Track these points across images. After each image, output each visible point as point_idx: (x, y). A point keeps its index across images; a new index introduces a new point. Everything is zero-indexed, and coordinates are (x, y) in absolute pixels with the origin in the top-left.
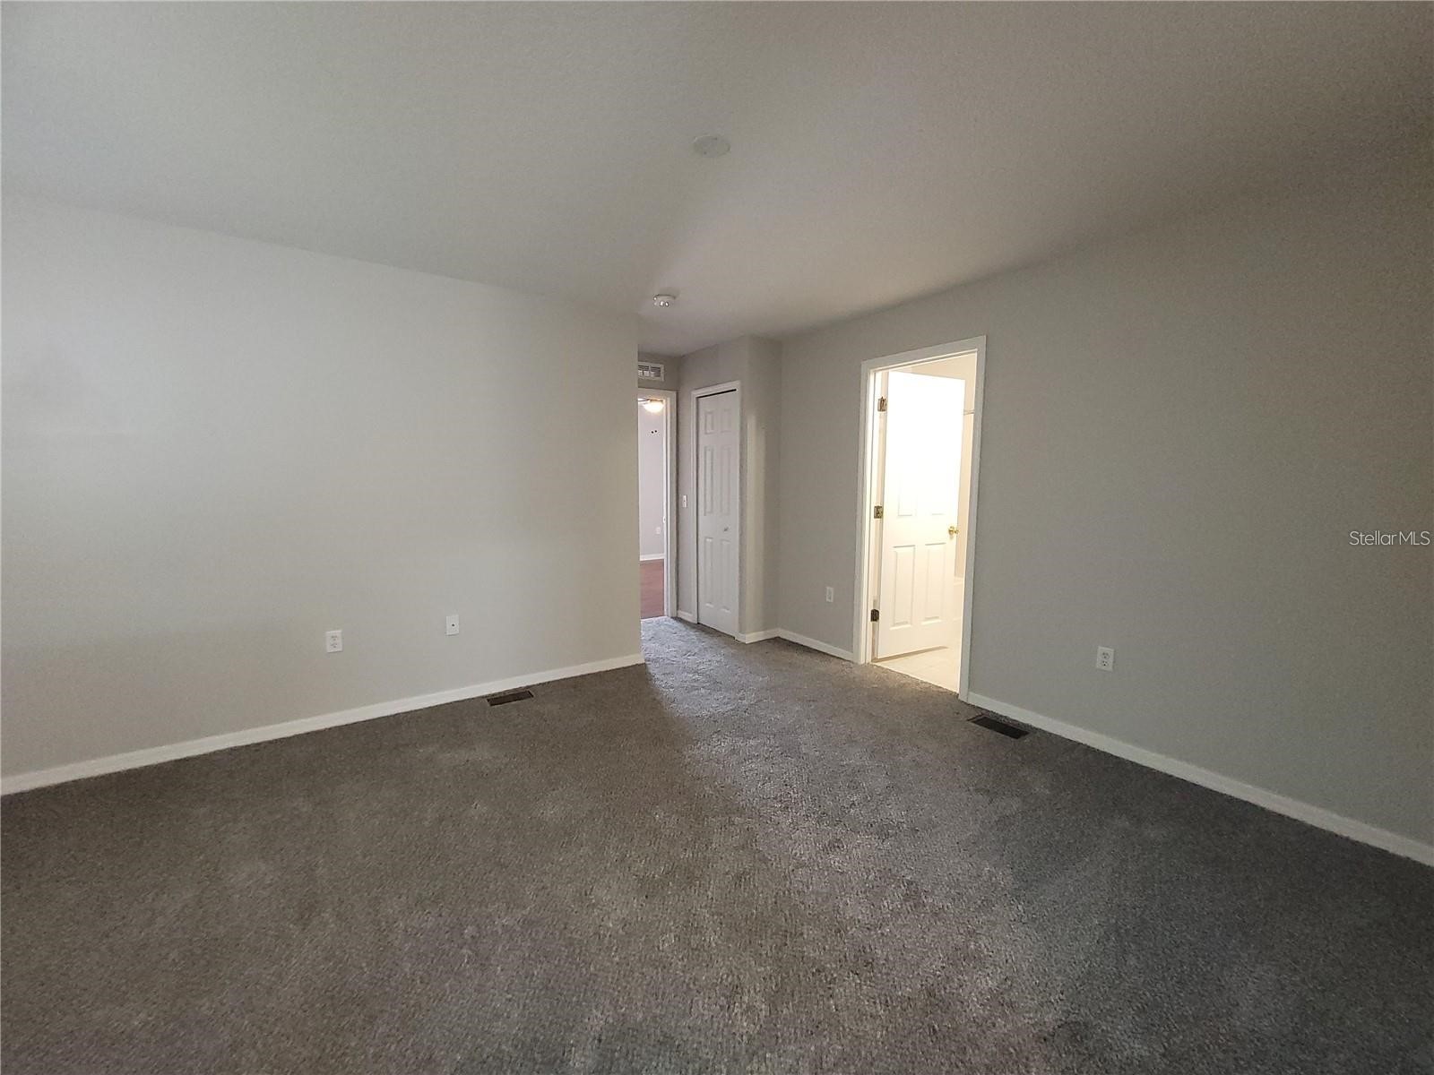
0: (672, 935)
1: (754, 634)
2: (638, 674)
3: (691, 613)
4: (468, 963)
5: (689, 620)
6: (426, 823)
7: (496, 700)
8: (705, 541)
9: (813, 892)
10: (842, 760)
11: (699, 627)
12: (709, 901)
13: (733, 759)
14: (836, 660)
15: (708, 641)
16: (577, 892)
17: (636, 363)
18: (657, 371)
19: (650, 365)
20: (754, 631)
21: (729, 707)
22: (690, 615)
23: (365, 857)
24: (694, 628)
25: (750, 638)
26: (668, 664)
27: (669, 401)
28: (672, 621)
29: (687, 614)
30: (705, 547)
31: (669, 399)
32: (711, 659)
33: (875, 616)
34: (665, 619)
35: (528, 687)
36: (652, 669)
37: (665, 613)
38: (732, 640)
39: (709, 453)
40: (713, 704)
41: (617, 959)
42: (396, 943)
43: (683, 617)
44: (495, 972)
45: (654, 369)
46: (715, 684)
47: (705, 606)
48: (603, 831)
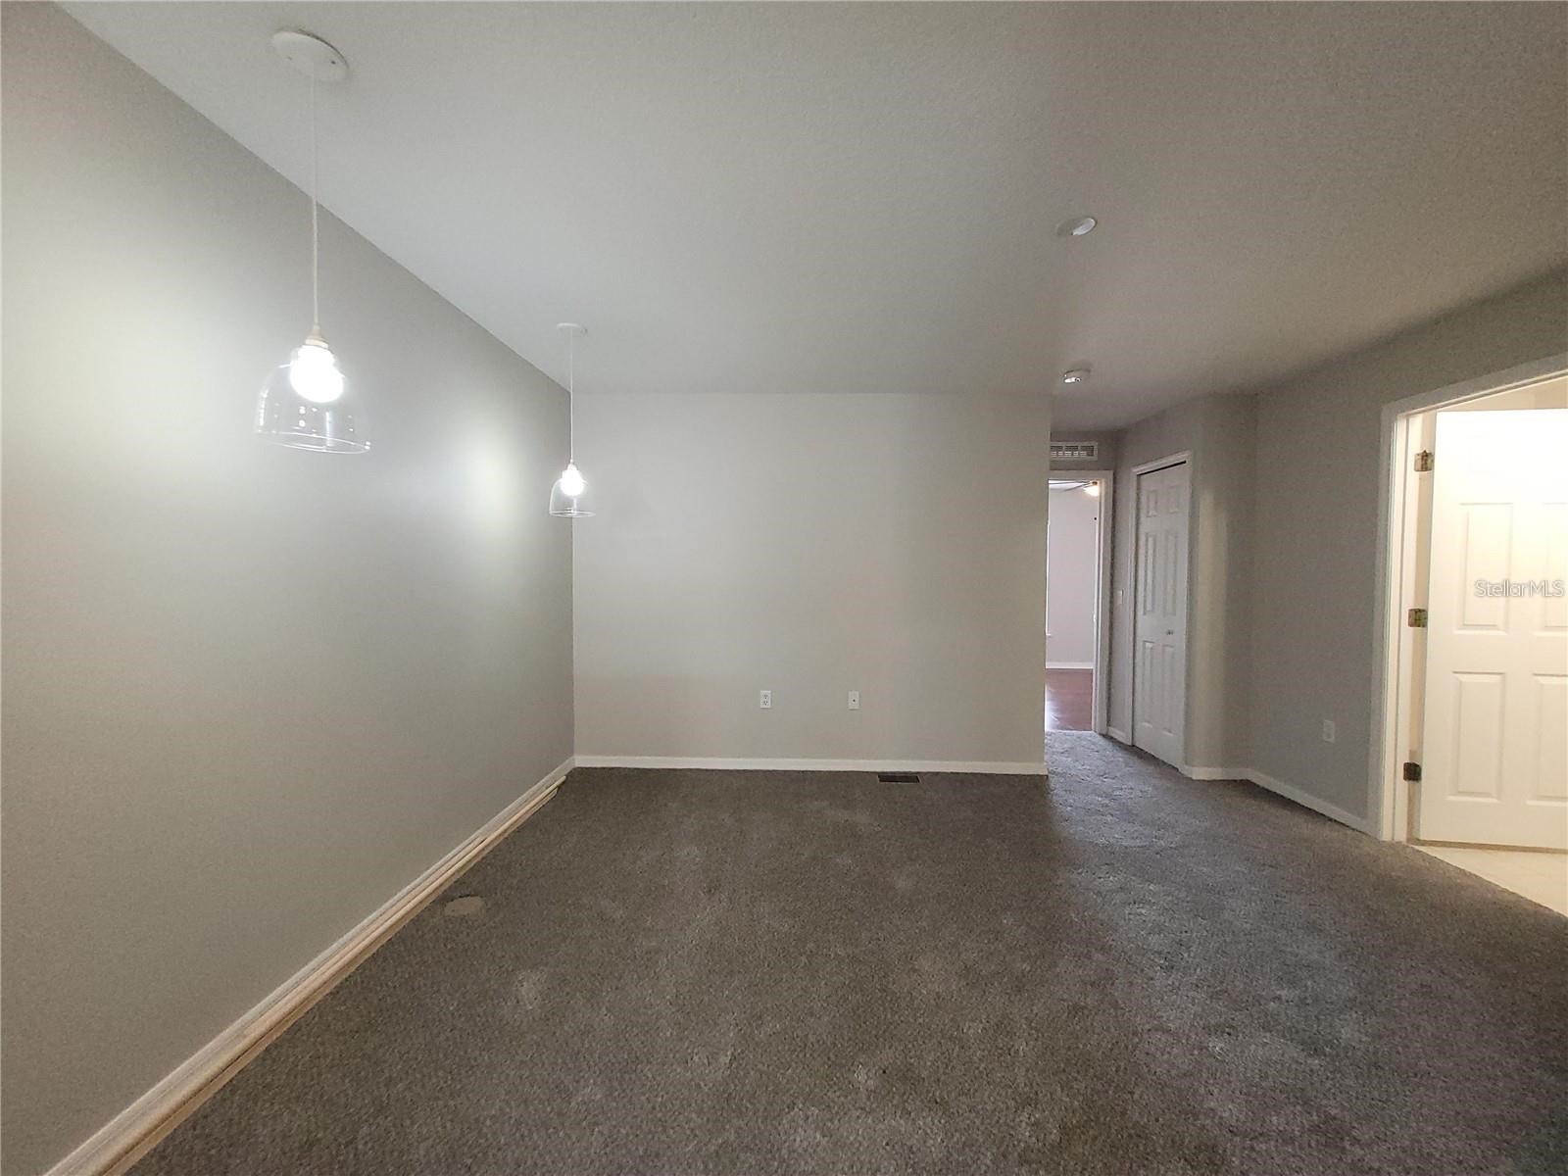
0: (981, 1026)
1: (1206, 768)
2: (1037, 785)
3: (1123, 731)
4: (802, 968)
5: (1120, 739)
6: (803, 858)
7: (886, 777)
8: (1144, 648)
9: (1167, 1062)
10: (1285, 945)
11: (1133, 750)
12: (1032, 1016)
13: (1118, 898)
14: (1337, 827)
15: (1137, 765)
16: (904, 953)
17: (1049, 444)
18: (1090, 450)
19: (1079, 444)
20: (1205, 766)
21: (1138, 843)
22: (1122, 733)
23: (756, 866)
24: (1126, 749)
25: (1200, 773)
26: (1075, 781)
27: (1103, 483)
28: (1099, 738)
29: (1118, 732)
30: (1144, 653)
31: (1103, 480)
32: (1135, 786)
33: (1413, 772)
34: (1091, 735)
35: (918, 773)
36: (1053, 782)
37: (1093, 727)
38: (1174, 772)
39: (1150, 540)
40: (1119, 835)
41: (921, 1020)
42: (760, 933)
43: (1113, 735)
44: (820, 983)
45: (1085, 448)
46: (1128, 814)
47: (1143, 726)
48: (944, 914)
